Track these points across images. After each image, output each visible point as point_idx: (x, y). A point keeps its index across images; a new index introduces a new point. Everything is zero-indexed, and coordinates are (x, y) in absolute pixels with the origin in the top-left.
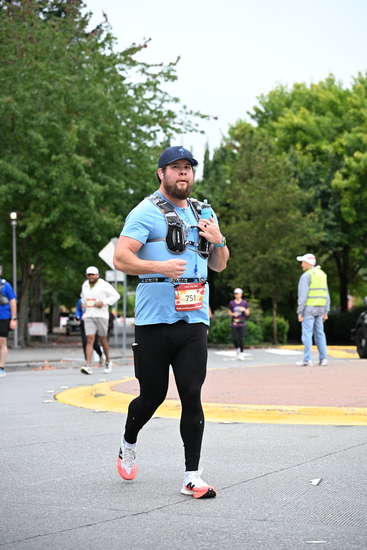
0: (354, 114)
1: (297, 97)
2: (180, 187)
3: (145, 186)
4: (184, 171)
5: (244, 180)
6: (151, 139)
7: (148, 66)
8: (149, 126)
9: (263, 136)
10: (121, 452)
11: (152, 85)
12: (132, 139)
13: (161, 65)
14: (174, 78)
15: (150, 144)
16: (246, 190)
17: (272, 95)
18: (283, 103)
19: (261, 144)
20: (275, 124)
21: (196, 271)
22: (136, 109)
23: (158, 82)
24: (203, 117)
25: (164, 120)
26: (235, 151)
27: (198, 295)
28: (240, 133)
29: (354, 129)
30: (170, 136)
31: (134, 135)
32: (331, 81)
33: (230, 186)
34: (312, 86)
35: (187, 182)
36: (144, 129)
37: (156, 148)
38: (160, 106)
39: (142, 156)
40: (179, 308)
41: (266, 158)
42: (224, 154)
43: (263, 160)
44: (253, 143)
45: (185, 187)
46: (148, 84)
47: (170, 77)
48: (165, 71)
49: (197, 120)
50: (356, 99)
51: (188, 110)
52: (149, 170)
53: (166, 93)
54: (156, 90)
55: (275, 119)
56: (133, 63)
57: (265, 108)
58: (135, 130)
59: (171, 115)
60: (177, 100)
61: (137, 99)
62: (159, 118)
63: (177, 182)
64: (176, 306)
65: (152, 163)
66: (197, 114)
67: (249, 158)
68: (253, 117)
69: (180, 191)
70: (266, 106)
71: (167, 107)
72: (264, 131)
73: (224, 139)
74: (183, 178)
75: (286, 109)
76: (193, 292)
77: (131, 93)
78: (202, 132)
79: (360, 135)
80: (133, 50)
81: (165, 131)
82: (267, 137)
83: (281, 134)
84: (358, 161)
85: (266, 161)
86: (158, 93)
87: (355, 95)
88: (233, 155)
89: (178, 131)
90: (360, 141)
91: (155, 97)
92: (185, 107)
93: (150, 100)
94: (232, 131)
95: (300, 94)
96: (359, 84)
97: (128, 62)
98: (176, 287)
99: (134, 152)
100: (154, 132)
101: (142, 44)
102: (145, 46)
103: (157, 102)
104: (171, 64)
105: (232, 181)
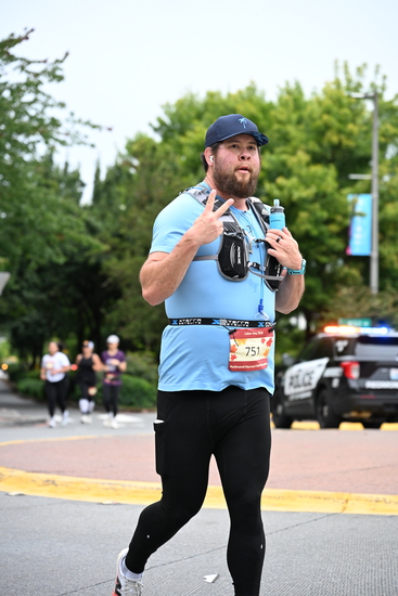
0: (279, 131)
1: (210, 107)
2: (239, 178)
3: (19, 209)
4: (247, 154)
5: (141, 206)
6: (28, 151)
7: (29, 63)
8: (28, 135)
9: (167, 153)
10: (119, 586)
11: (33, 85)
12: (5, 151)
13: (45, 62)
14: (60, 78)
15: (27, 157)
16: (144, 218)
17: (180, 104)
18: (193, 114)
19: (163, 164)
20: (182, 140)
21: (260, 308)
22: (12, 114)
23: (40, 83)
24: (94, 127)
25: (46, 129)
26: (132, 171)
27: (263, 347)
28: (139, 148)
29: (278, 150)
30: (52, 149)
31: (8, 146)
32: (252, 90)
33: (125, 213)
34: (229, 95)
35: (250, 171)
36: (21, 138)
37: (34, 163)
38: (42, 112)
39: (18, 172)
40: (233, 366)
41: (170, 180)
42: (118, 174)
43: (166, 182)
44: (154, 161)
45: (247, 178)
46: (28, 84)
47: (55, 76)
48: (50, 69)
49: (86, 130)
50: (281, 113)
51: (76, 117)
52: (25, 189)
53: (49, 97)
54: (37, 92)
55: (182, 133)
56: (11, 58)
57: (171, 119)
58: (9, 139)
59: (55, 123)
60: (62, 105)
61: (13, 101)
62: (40, 126)
63: (236, 170)
64: (231, 363)
65: (29, 181)
66: (88, 123)
67: (148, 180)
68: (156, 130)
69: (240, 184)
70: (172, 116)
71: (50, 113)
72: (168, 147)
73: (120, 155)
74: (245, 164)
75: (196, 122)
76: (256, 342)
77: (7, 94)
78: (93, 146)
79: (284, 157)
80: (12, 42)
81: (47, 143)
82: (172, 155)
83: (189, 152)
84: (281, 188)
85: (170, 183)
86: (40, 97)
87: (281, 109)
88: (129, 176)
89: (63, 143)
90: (284, 164)
91: (35, 101)
92: (72, 114)
93: (30, 104)
94: (130, 145)
95: (214, 105)
96: (286, 97)
97: (5, 57)
98: (231, 333)
99: (8, 167)
100: (33, 143)
101: (23, 34)
102: (27, 38)
103: (38, 106)
104: (57, 61)
105: (128, 207)
